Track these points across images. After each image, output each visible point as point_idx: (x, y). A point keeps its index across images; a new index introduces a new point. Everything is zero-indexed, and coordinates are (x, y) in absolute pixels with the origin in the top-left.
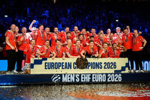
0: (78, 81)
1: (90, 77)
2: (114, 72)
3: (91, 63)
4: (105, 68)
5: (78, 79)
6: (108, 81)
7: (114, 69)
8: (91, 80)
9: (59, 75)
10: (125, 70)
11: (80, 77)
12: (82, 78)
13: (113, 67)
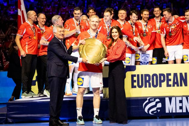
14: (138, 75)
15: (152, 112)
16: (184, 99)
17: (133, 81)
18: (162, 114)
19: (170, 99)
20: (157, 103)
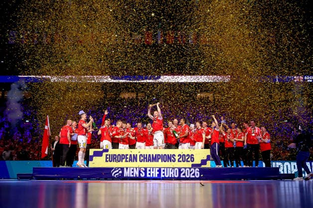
0: (143, 175)
1: (158, 171)
2: (190, 166)
3: (162, 155)
4: (179, 161)
5: (144, 173)
6: (182, 176)
7: (191, 163)
8: (159, 175)
9: (119, 169)
10: (206, 164)
11: (145, 172)
12: (148, 172)
13: (189, 160)
14: (110, 155)
15: (116, 176)
16: (135, 169)
17: (107, 158)
18: (122, 177)
19: (127, 168)
20: (119, 171)
